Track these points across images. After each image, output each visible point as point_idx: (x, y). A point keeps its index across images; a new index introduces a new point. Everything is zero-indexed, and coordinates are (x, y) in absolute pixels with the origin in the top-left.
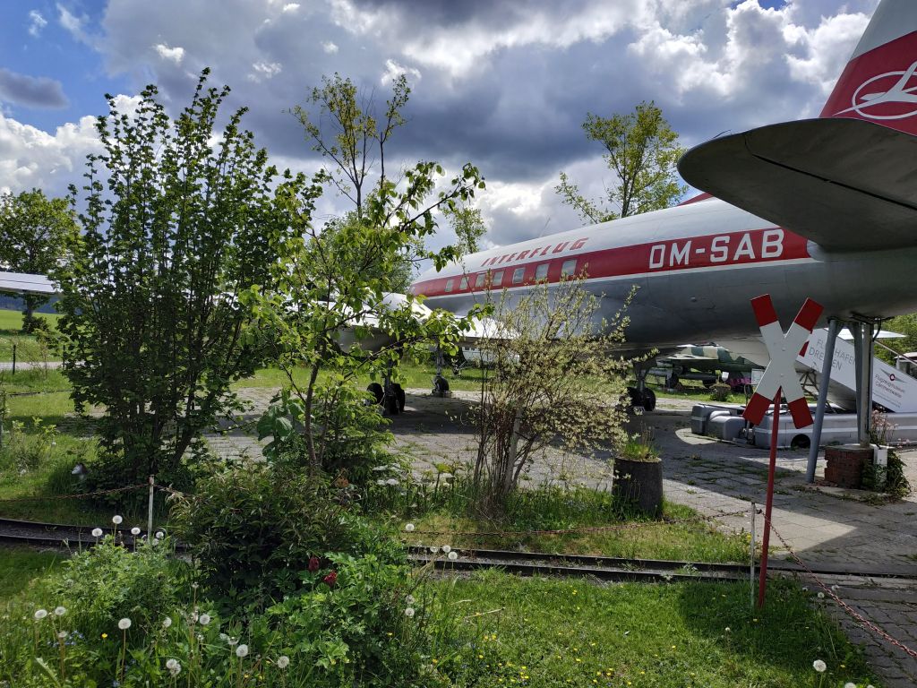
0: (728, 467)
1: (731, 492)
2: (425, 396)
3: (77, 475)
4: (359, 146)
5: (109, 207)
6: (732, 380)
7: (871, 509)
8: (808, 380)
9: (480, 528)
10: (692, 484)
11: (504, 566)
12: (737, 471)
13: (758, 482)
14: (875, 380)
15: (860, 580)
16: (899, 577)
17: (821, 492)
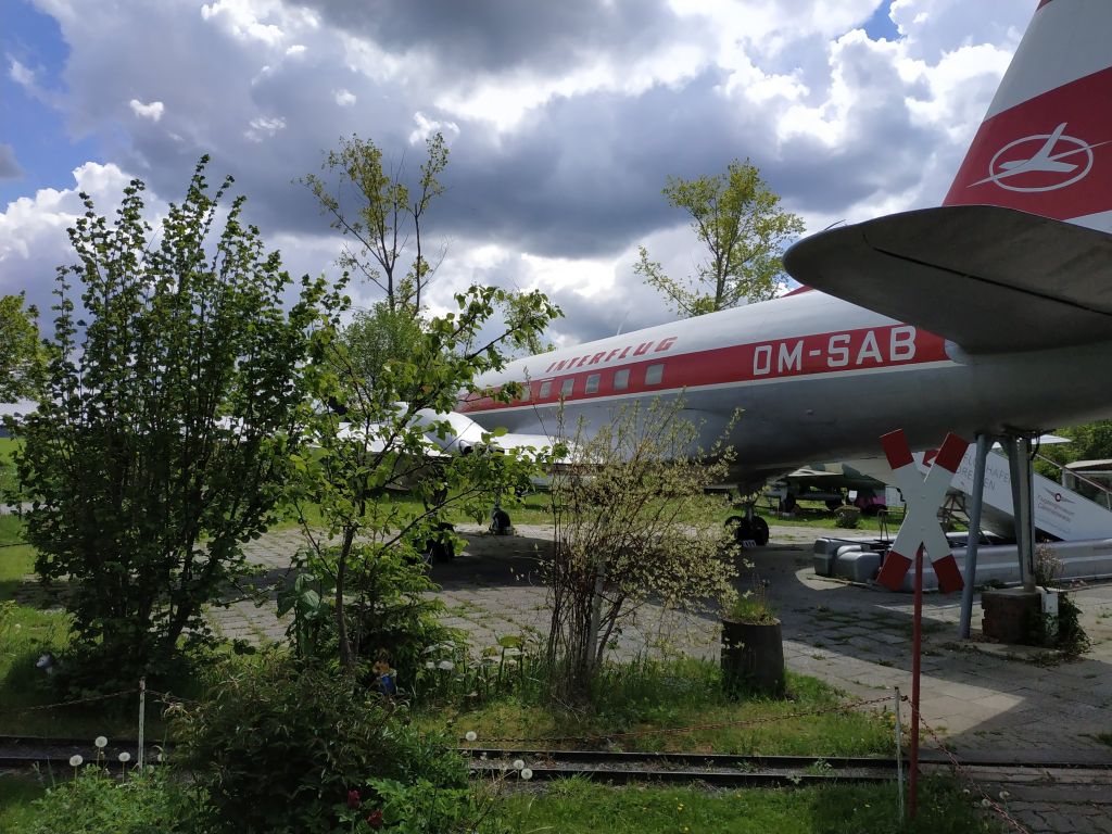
0: (862, 620)
1: (868, 656)
2: (481, 535)
3: (43, 668)
4: (388, 223)
5: (83, 330)
6: (862, 500)
7: (1042, 671)
8: (955, 504)
9: (558, 720)
10: (819, 646)
11: (590, 773)
12: (873, 626)
13: (900, 640)
14: (1036, 502)
15: (1034, 774)
16: (1082, 766)
17: (980, 652)
